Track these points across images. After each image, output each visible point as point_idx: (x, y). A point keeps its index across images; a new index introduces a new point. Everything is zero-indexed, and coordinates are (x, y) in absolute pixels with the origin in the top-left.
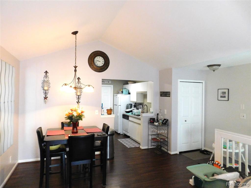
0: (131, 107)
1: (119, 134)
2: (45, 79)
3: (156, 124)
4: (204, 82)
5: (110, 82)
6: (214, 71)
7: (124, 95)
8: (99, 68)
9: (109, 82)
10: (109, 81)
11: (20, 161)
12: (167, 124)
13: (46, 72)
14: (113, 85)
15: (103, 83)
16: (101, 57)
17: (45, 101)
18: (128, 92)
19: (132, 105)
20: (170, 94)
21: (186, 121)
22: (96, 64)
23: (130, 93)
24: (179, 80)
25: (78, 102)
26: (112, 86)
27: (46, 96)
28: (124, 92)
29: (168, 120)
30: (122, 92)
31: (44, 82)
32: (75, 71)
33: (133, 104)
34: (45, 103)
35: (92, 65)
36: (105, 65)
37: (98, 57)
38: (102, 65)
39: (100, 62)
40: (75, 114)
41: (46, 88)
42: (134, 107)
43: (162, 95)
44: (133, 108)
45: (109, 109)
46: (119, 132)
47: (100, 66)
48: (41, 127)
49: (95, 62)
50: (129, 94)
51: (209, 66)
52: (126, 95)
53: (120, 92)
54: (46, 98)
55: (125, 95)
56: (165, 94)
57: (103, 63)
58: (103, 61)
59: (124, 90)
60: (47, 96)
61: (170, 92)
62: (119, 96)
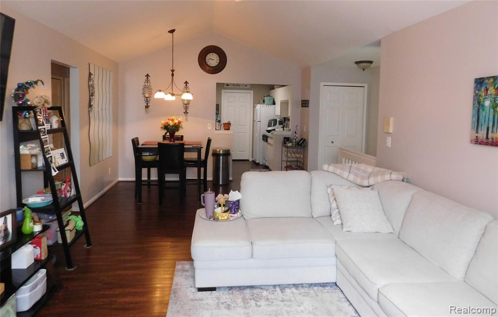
0: (275, 125)
1: (258, 164)
2: (146, 84)
3: (290, 144)
4: (366, 86)
5: (248, 87)
6: (364, 70)
7: (266, 105)
8: (212, 69)
9: (246, 86)
11: (120, 179)
12: (303, 145)
13: (148, 76)
14: (253, 91)
15: (238, 87)
16: (214, 54)
17: (146, 111)
18: (272, 101)
19: (276, 120)
20: (308, 104)
21: (332, 142)
22: (208, 64)
24: (322, 84)
25: (186, 113)
27: (147, 105)
28: (265, 101)
29: (305, 139)
30: (264, 102)
31: (145, 87)
32: (173, 75)
33: (278, 120)
34: (147, 113)
35: (203, 65)
36: (220, 64)
37: (211, 54)
38: (217, 64)
39: (213, 60)
40: (171, 123)
41: (147, 95)
42: (279, 125)
43: (303, 105)
44: (277, 126)
45: (227, 122)
46: (257, 162)
47: (214, 65)
48: (138, 138)
49: (207, 61)
50: (274, 103)
51: (357, 63)
52: (270, 106)
54: (147, 107)
55: (268, 106)
56: (305, 104)
57: (218, 61)
58: (218, 58)
59: (266, 99)
60: (149, 105)
61: (308, 101)
62: (258, 106)
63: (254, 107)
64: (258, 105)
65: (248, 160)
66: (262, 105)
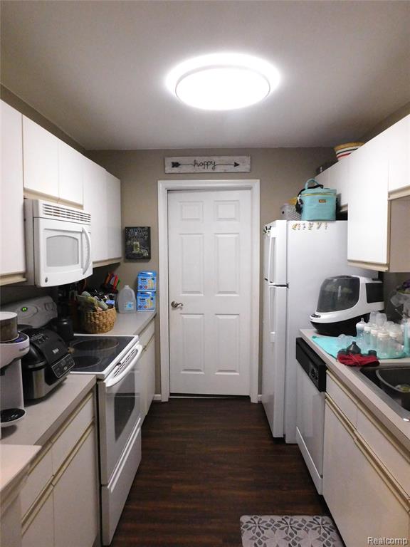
0: (352, 298)
5: (245, 167)
7: (307, 223)
9: (236, 165)
10: (237, 159)
14: (258, 181)
15: (211, 171)
18: (330, 207)
19: (354, 283)
23: (343, 210)
26: (256, 184)
28: (307, 209)
30: (299, 209)
33: (364, 281)
42: (369, 301)
44: (361, 306)
50: (341, 215)
52: (323, 224)
53: (289, 209)
55: (315, 224)
62: (279, 228)
63: (264, 231)
64: (278, 222)
65: (248, 398)
66: (293, 223)
